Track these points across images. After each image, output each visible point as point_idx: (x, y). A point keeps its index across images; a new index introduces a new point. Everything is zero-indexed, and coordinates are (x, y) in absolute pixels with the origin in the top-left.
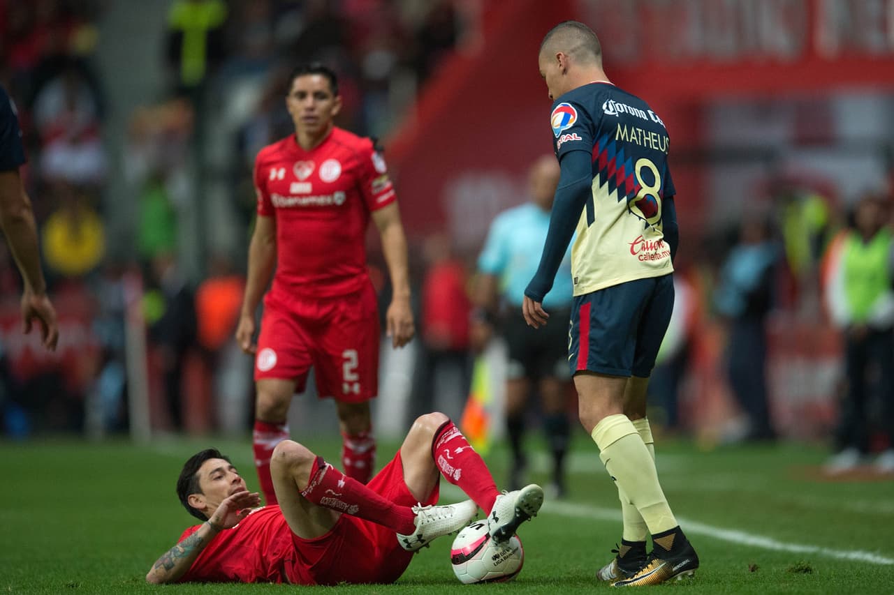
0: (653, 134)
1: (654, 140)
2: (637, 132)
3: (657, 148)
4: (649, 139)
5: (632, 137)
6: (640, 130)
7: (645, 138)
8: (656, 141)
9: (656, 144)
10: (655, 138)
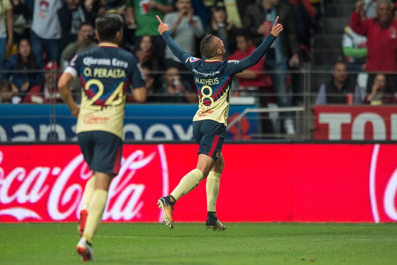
0: (209, 80)
1: (210, 82)
2: (203, 81)
3: (211, 84)
4: (208, 82)
5: (200, 82)
6: (204, 80)
7: (206, 82)
8: (211, 82)
9: (211, 83)
10: (211, 80)
